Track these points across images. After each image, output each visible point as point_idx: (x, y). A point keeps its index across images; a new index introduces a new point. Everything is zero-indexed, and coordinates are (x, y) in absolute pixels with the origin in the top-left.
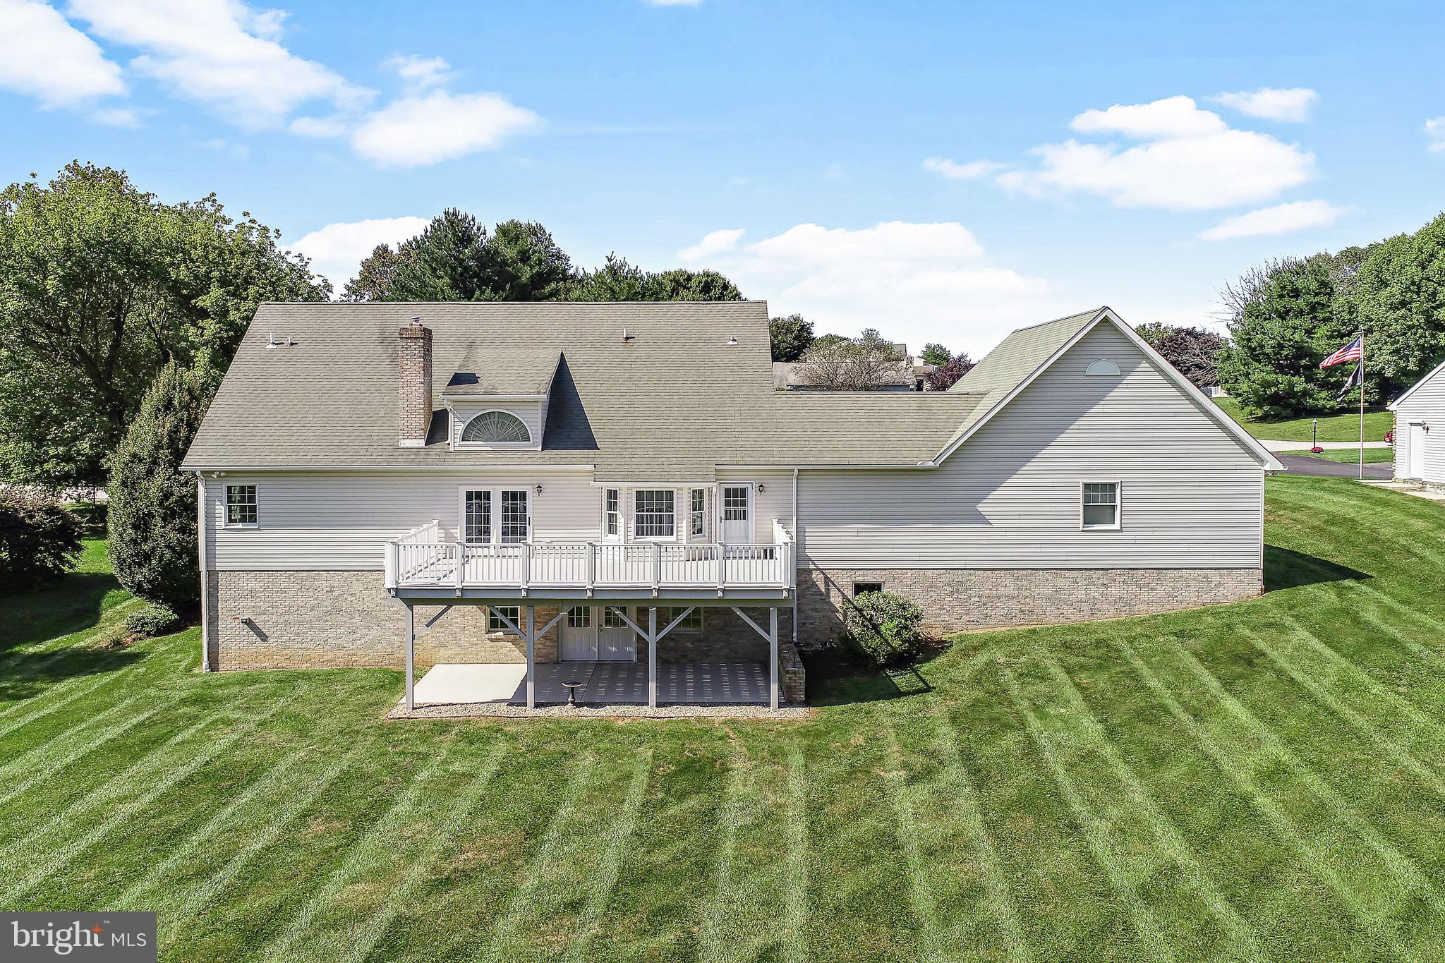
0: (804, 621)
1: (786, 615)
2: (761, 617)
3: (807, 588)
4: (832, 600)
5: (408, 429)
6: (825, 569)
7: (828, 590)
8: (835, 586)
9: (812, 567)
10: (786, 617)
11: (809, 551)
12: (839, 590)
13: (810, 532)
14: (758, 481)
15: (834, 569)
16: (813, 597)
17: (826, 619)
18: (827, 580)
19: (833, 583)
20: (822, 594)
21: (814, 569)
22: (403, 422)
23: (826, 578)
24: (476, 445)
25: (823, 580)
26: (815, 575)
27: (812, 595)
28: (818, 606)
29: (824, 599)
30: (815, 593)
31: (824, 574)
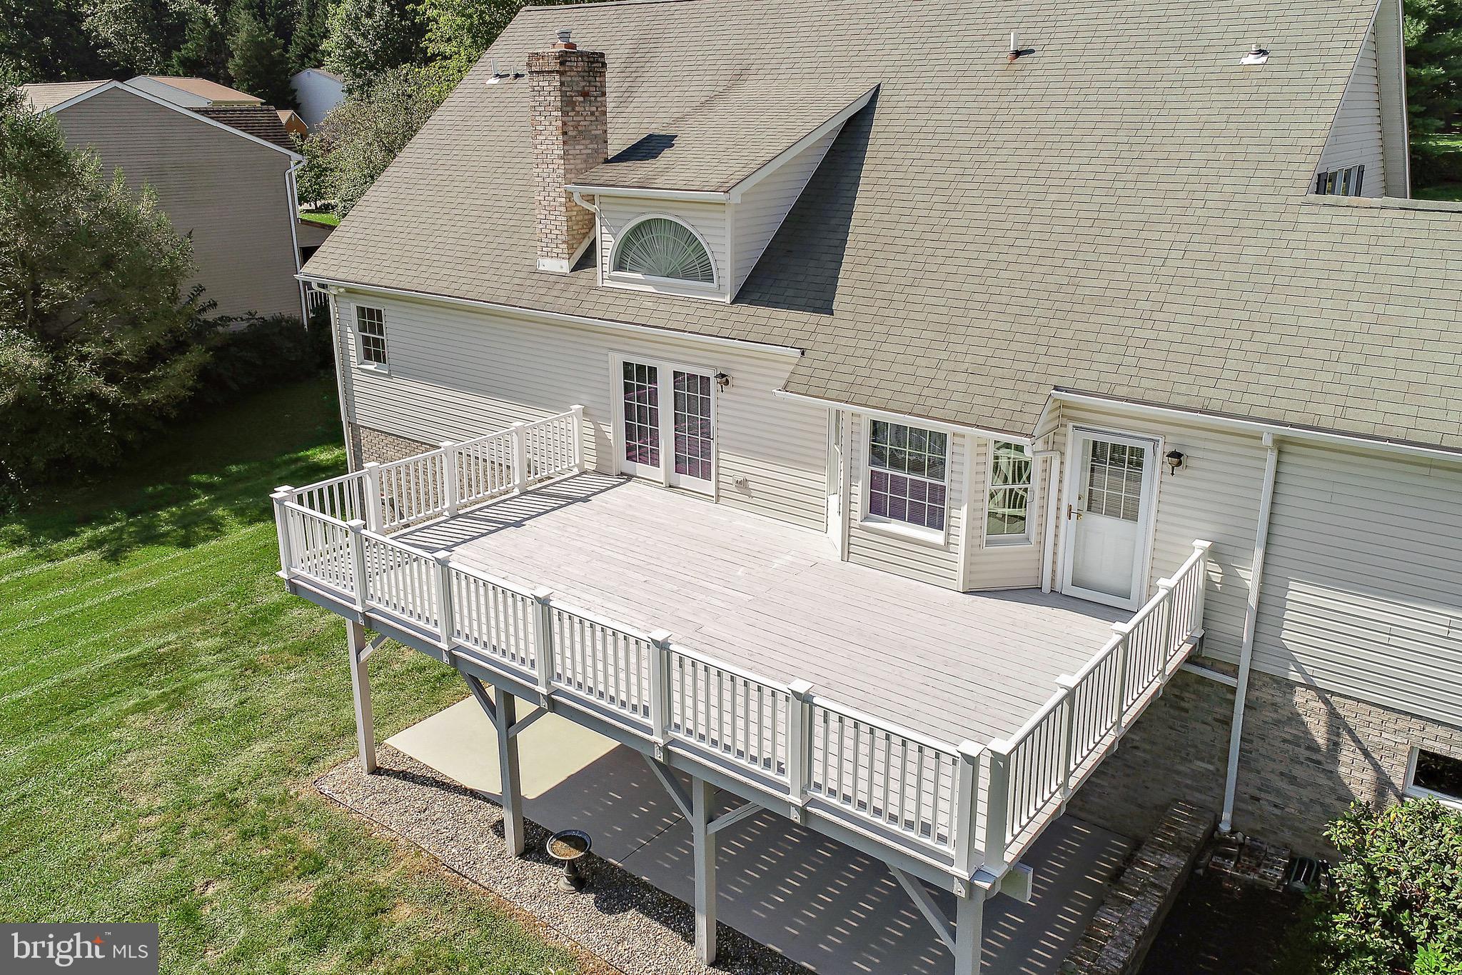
0: (1257, 793)
1: (1209, 762)
2: (1148, 747)
3: (1277, 723)
4: (1342, 770)
5: (547, 240)
6: (1333, 694)
7: (1335, 746)
8: (1356, 740)
9: (1294, 676)
10: (1211, 767)
11: (1290, 637)
12: (1366, 754)
13: (1299, 593)
14: (1169, 439)
15: (1359, 701)
16: (1286, 746)
17: (1318, 808)
18: (1336, 723)
19: (1350, 732)
20: (1313, 747)
21: (1301, 685)
22: (541, 226)
23: (1333, 713)
24: (636, 282)
25: (1324, 718)
26: (1300, 696)
27: (1285, 741)
28: (1298, 772)
29: (1319, 763)
30: (1295, 742)
31: (1326, 702)
